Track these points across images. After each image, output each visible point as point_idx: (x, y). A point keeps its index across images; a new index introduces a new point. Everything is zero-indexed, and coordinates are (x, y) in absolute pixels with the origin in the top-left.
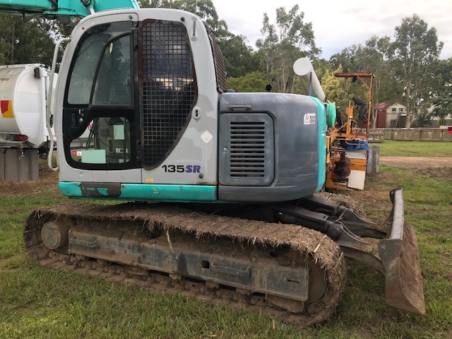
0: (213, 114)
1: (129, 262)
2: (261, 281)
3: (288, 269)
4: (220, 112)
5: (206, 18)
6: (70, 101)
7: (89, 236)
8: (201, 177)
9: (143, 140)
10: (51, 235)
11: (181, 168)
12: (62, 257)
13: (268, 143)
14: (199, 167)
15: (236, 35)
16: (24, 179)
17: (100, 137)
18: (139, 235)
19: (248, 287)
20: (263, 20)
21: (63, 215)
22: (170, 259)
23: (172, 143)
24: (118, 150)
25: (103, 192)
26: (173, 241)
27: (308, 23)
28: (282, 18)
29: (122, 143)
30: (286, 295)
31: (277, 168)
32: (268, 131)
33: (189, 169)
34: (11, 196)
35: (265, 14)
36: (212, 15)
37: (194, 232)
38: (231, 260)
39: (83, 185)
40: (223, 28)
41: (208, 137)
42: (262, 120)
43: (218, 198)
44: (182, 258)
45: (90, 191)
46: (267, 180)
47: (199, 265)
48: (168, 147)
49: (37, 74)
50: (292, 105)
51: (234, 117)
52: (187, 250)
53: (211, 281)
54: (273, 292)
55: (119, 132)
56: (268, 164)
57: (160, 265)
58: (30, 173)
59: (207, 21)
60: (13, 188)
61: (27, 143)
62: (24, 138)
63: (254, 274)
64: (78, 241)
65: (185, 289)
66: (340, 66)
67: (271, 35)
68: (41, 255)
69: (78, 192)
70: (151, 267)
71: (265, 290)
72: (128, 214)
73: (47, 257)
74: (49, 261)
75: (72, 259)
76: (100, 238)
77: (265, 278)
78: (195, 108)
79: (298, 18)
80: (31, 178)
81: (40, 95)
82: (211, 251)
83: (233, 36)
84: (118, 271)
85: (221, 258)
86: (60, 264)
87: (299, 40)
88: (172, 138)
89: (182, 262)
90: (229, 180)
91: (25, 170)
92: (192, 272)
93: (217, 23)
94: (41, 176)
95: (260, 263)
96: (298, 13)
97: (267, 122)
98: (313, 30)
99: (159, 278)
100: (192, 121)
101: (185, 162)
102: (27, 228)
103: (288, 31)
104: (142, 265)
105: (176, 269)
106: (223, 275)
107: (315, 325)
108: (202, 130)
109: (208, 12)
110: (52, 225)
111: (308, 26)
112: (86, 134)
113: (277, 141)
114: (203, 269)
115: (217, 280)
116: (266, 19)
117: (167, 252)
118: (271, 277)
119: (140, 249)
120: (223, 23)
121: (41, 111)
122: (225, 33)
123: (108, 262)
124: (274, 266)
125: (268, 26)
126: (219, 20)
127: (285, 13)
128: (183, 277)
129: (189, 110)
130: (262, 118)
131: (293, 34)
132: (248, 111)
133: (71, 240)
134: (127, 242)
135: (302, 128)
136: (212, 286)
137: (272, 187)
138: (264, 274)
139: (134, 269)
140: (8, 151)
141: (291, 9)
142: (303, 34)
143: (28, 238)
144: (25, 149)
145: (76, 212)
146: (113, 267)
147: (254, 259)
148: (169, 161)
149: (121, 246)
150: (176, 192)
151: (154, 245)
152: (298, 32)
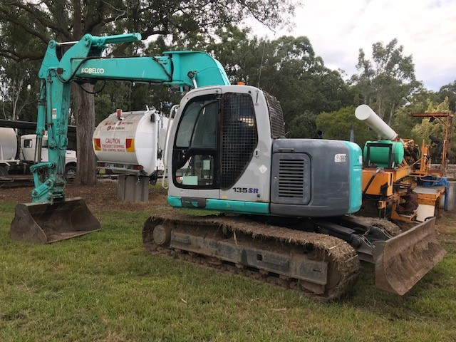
0: (268, 154)
1: (209, 254)
2: (296, 270)
3: (314, 262)
4: (273, 153)
5: (302, 55)
6: (177, 145)
7: (184, 235)
8: (258, 196)
9: (221, 170)
10: (160, 234)
11: (245, 190)
12: (165, 251)
13: (306, 174)
14: (257, 190)
15: (333, 70)
16: (137, 200)
17: (196, 169)
18: (216, 236)
19: (287, 274)
20: (358, 56)
21: (168, 220)
22: (236, 252)
23: (240, 172)
24: (206, 177)
25: (195, 204)
26: (239, 241)
27: (408, 56)
28: (379, 53)
29: (209, 172)
30: (312, 280)
31: (313, 193)
32: (306, 166)
33: (251, 191)
34: (129, 212)
35: (361, 50)
36: (308, 52)
37: (252, 233)
38: (276, 254)
39: (183, 199)
40: (319, 64)
41: (264, 169)
42: (302, 159)
43: (270, 213)
44: (244, 252)
45: (187, 203)
46: (305, 200)
47: (255, 257)
48: (237, 175)
49: (152, 119)
50: (325, 148)
51: (282, 156)
52: (247, 247)
53: (263, 270)
54: (304, 278)
55: (207, 165)
56: (306, 189)
57: (230, 257)
58: (143, 195)
59: (303, 58)
60: (130, 207)
61: (142, 171)
62: (141, 167)
63: (291, 265)
64: (177, 239)
65: (246, 276)
66: (447, 98)
67: (366, 71)
68: (152, 249)
69: (179, 204)
70: (224, 258)
71: (298, 276)
72: (210, 220)
73: (156, 250)
74: (157, 253)
75: (172, 252)
76: (191, 237)
77: (298, 268)
78: (256, 150)
79: (397, 52)
80: (142, 200)
81: (154, 134)
82: (263, 249)
83: (329, 71)
84: (202, 262)
85: (270, 253)
86: (164, 255)
87: (398, 74)
88: (240, 169)
89: (244, 255)
90: (277, 199)
91: (139, 192)
92: (251, 263)
93: (313, 59)
94: (150, 198)
95: (295, 257)
96: (396, 47)
97: (305, 160)
98: (413, 63)
99: (229, 267)
100: (254, 158)
101: (248, 186)
102: (145, 229)
103: (385, 65)
104: (218, 257)
105: (240, 260)
106: (270, 265)
107: (329, 301)
108: (260, 164)
109: (304, 49)
110: (161, 227)
111: (408, 59)
112: (186, 166)
113: (312, 173)
114: (258, 261)
115: (267, 269)
116: (362, 55)
117: (234, 248)
118: (303, 267)
119: (217, 246)
120: (320, 59)
121: (154, 148)
122: (321, 69)
123: (196, 254)
124: (304, 260)
125: (363, 62)
126: (315, 57)
127: (381, 48)
128: (245, 266)
129: (252, 150)
130: (301, 157)
131: (391, 69)
132: (292, 152)
133: (172, 238)
134: (208, 240)
135: (333, 164)
136: (263, 273)
137: (309, 206)
138: (298, 265)
139: (213, 260)
140: (128, 177)
141: (388, 44)
142: (402, 68)
143: (144, 236)
144: (140, 176)
145: (177, 218)
146: (199, 258)
147: (291, 254)
148: (237, 185)
149: (205, 243)
150: (241, 206)
151: (226, 243)
152: (397, 66)
